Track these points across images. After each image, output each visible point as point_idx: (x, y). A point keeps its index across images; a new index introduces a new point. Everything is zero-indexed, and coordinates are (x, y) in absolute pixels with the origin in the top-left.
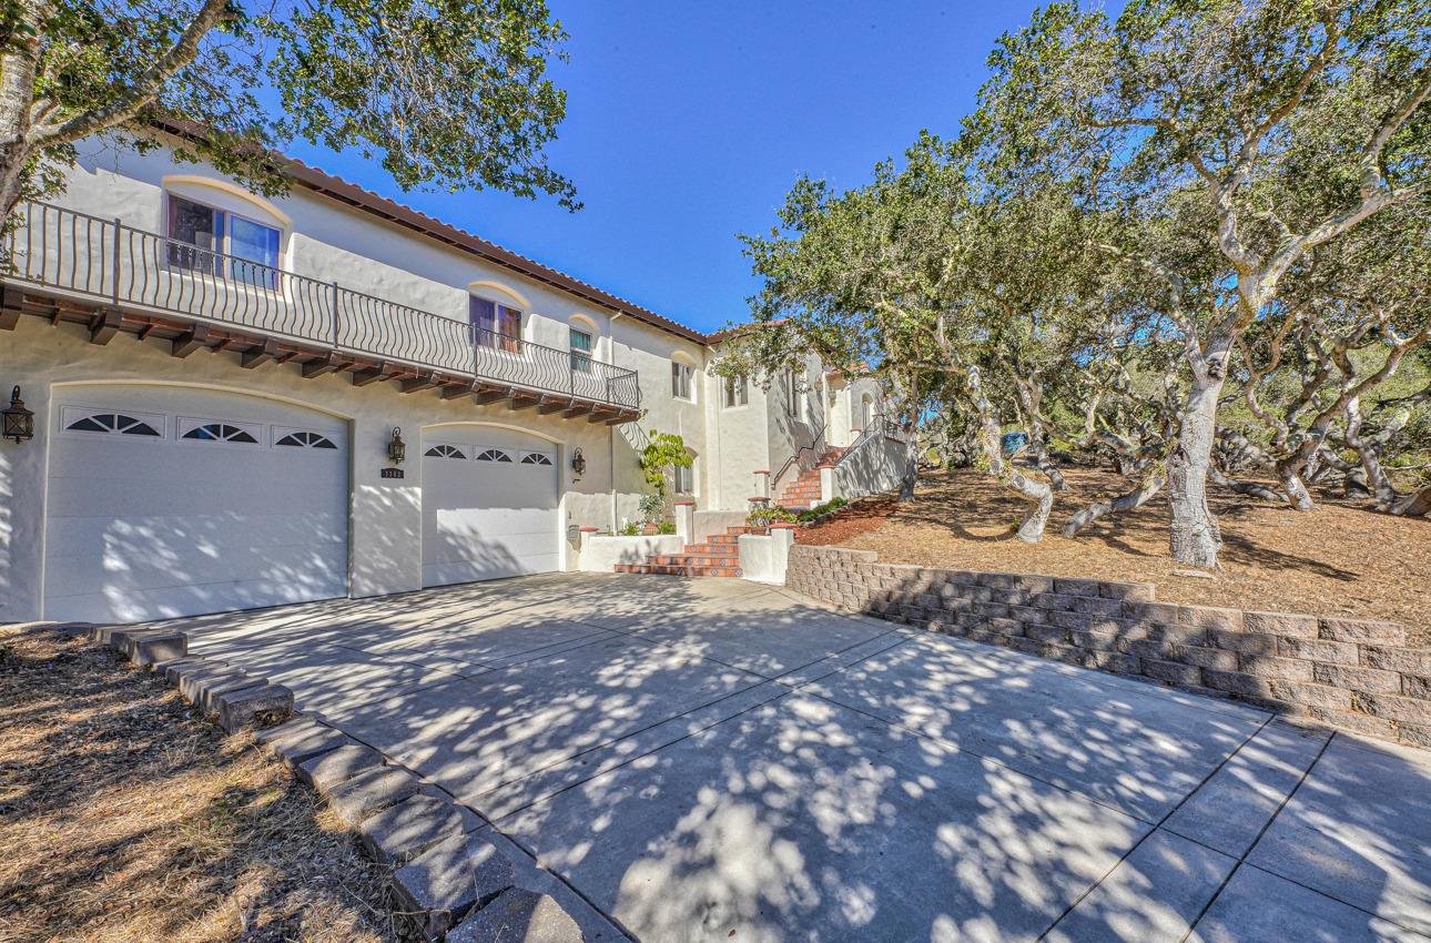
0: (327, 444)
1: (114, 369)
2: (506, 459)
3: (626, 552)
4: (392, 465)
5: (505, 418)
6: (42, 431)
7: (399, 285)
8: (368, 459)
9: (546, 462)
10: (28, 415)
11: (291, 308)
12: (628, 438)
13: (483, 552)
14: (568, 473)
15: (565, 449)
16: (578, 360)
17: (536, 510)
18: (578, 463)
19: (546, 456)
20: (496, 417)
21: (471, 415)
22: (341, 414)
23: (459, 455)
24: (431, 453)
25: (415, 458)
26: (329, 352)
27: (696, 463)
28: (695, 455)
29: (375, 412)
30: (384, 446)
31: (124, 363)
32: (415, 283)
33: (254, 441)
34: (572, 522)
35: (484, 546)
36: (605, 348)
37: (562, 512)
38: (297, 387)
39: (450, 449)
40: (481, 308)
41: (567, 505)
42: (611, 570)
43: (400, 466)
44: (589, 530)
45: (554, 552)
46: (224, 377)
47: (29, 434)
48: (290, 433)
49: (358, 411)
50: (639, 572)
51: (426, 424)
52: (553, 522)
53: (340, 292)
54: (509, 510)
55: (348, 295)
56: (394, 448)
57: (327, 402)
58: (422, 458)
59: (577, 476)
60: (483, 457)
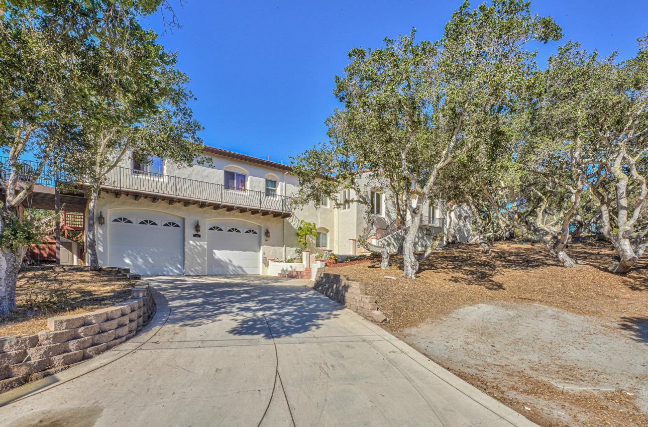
0: (177, 226)
1: (122, 205)
2: (238, 231)
3: (283, 269)
4: (196, 233)
5: (238, 216)
6: (107, 222)
7: (199, 171)
8: (190, 231)
9: (255, 233)
10: (104, 218)
11: (165, 183)
12: (292, 224)
13: (234, 268)
14: (263, 237)
15: (263, 227)
16: (269, 192)
17: (253, 252)
18: (267, 234)
19: (255, 230)
20: (234, 216)
21: (224, 215)
22: (181, 216)
23: (221, 230)
24: (211, 229)
25: (204, 230)
26: (174, 198)
27: (328, 234)
28: (328, 231)
29: (191, 216)
30: (194, 227)
31: (124, 203)
32: (205, 170)
33: (156, 225)
34: (265, 256)
35: (234, 266)
36: (282, 186)
37: (261, 253)
38: (168, 208)
39: (217, 228)
40: (229, 176)
41: (263, 249)
42: (277, 275)
43: (199, 233)
44: (271, 260)
45: (257, 267)
46: (148, 206)
47: (104, 223)
48: (167, 222)
49: (186, 215)
50: (285, 277)
51: (208, 220)
52: (258, 256)
53: (177, 178)
54: (241, 252)
55: (180, 179)
56: (197, 227)
57: (176, 213)
58: (207, 231)
59: (267, 238)
60: (230, 231)
